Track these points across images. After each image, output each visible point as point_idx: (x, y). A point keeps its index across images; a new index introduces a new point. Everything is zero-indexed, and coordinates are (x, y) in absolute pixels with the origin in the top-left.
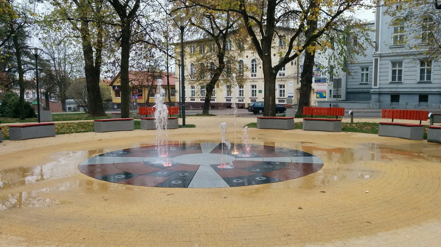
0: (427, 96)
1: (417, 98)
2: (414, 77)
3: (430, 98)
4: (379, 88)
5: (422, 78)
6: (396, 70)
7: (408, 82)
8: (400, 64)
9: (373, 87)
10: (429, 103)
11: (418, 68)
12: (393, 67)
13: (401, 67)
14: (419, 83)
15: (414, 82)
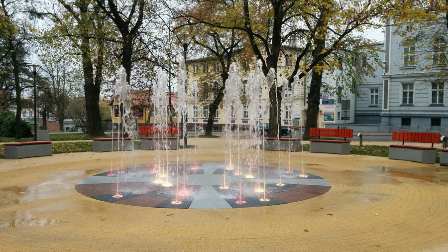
0: (440, 120)
1: (429, 121)
2: (426, 100)
4: (389, 111)
5: (434, 100)
6: (407, 92)
7: (419, 104)
8: (411, 85)
9: (383, 109)
10: (442, 127)
11: (430, 90)
12: (403, 89)
13: (413, 89)
14: (431, 106)
15: (426, 104)
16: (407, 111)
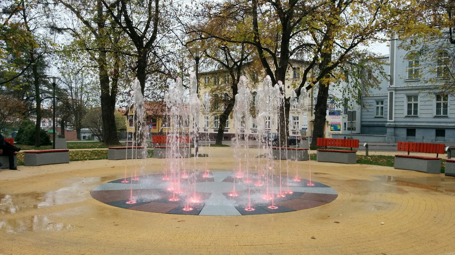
0: (444, 131)
1: (434, 132)
2: (430, 111)
3: (447, 133)
4: (395, 122)
5: (438, 112)
6: (411, 104)
7: (424, 116)
8: (416, 97)
9: (388, 120)
10: (446, 138)
11: (434, 102)
12: (408, 101)
13: (417, 101)
14: (435, 117)
15: (430, 116)
16: (412, 122)
